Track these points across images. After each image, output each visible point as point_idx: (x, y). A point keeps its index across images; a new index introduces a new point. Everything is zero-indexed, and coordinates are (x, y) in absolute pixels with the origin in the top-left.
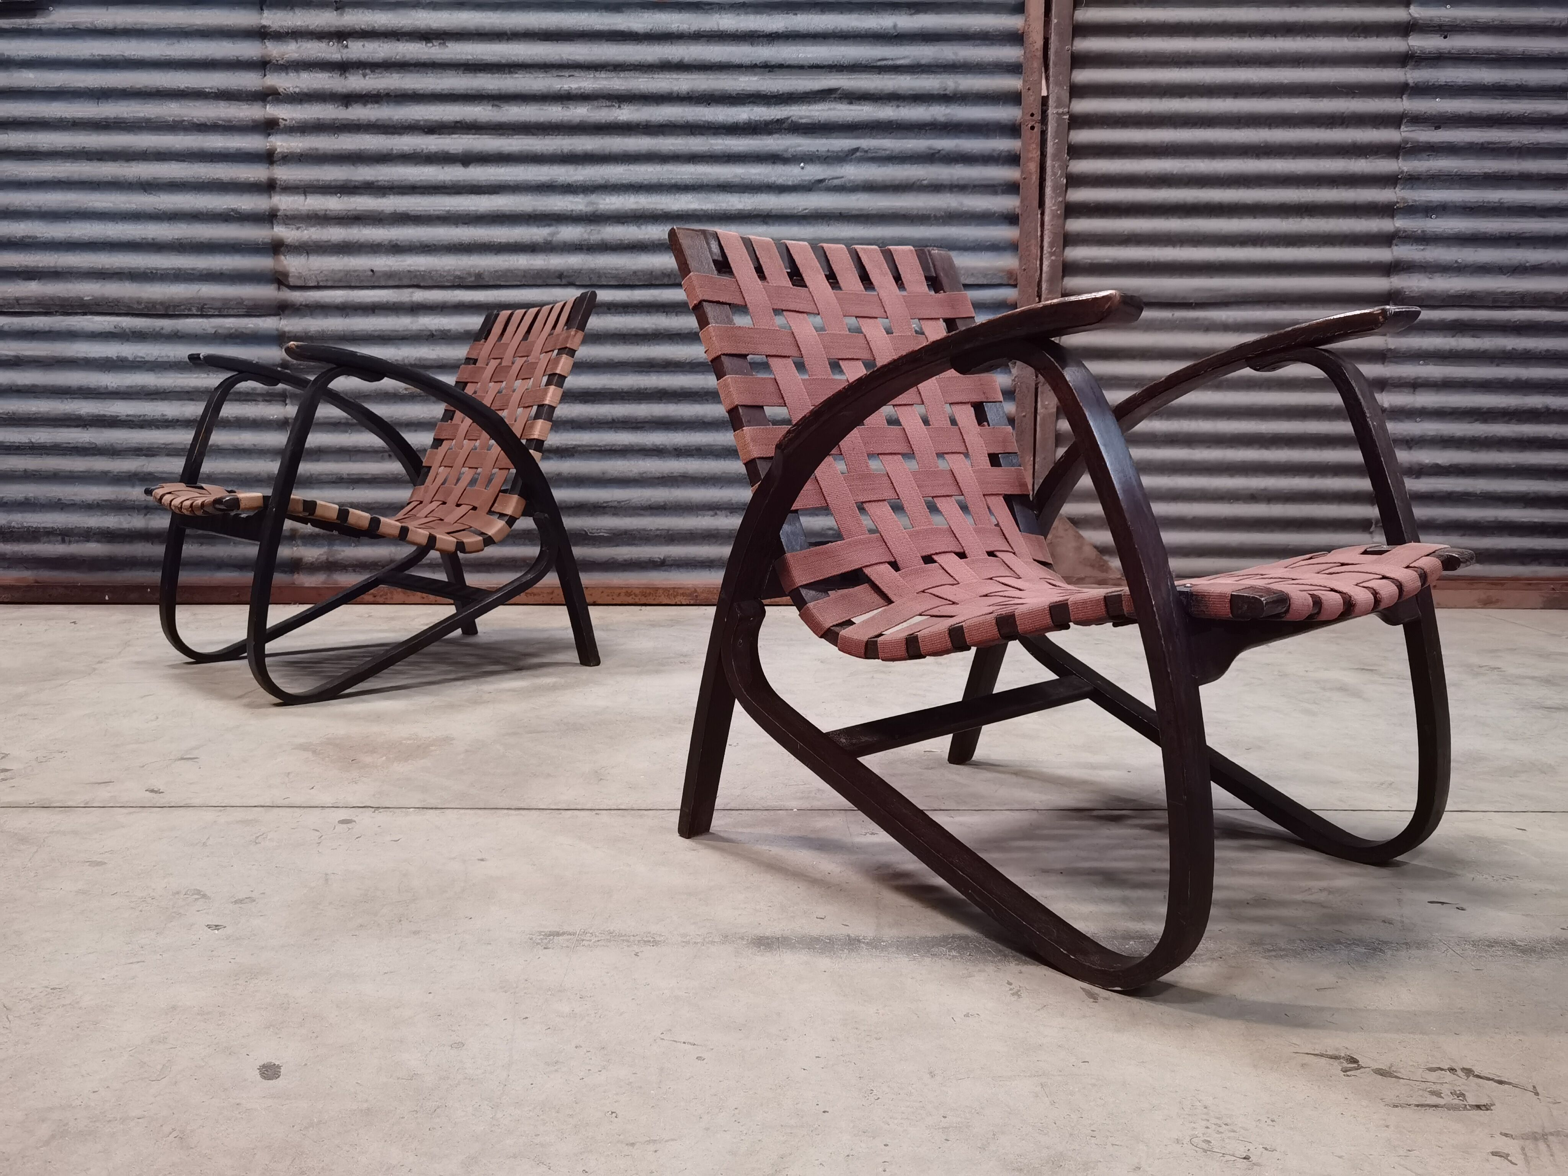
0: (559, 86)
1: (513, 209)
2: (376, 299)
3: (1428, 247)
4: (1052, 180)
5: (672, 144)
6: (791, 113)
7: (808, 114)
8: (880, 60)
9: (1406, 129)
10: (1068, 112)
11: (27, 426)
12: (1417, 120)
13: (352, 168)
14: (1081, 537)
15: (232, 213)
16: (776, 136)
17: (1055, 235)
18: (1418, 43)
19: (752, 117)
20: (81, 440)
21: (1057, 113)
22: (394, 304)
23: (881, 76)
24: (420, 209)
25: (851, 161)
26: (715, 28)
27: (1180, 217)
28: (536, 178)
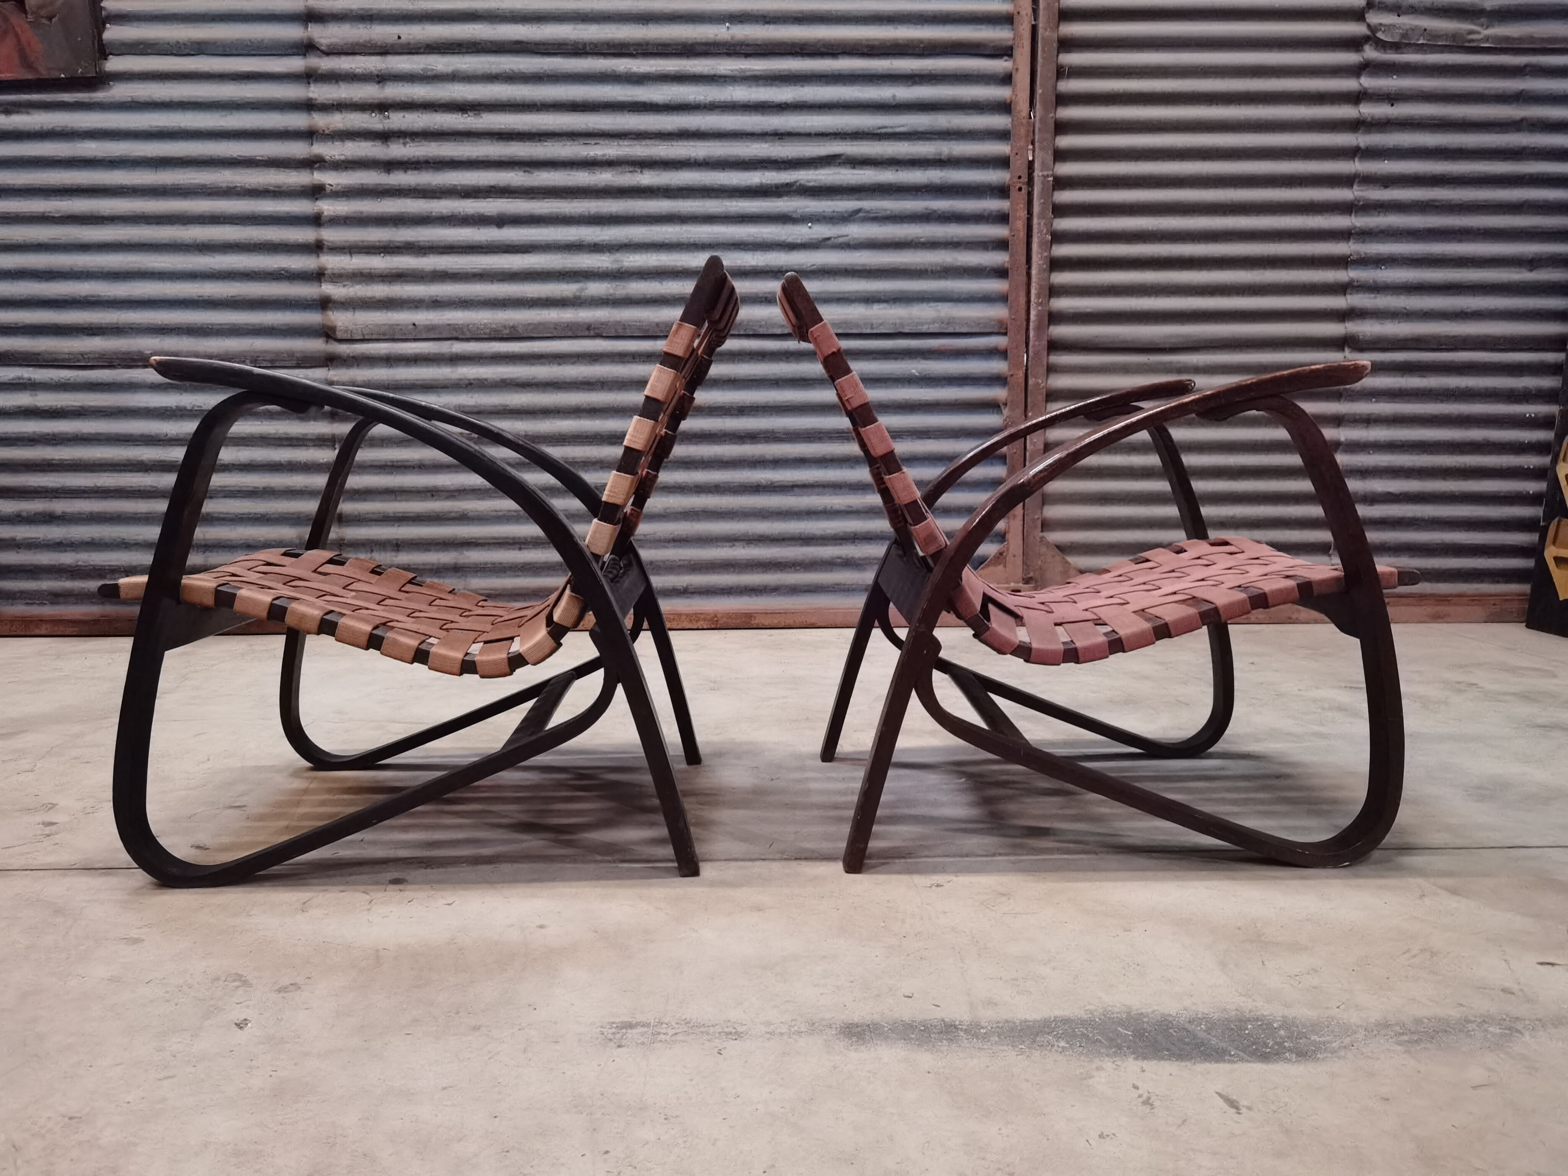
0: (586, 153)
1: (545, 266)
2: (418, 351)
3: (1379, 295)
4: (1038, 237)
5: (691, 207)
6: (800, 177)
7: (814, 177)
8: (880, 128)
9: (1359, 188)
10: (1053, 175)
11: (93, 471)
12: (1368, 180)
13: (394, 229)
14: (1067, 562)
15: (283, 272)
16: (785, 198)
17: (1041, 287)
18: (1367, 110)
19: (764, 181)
20: (143, 484)
21: (1042, 176)
22: (435, 354)
23: (881, 143)
24: (458, 267)
25: (854, 221)
26: (729, 99)
27: (1154, 270)
28: (565, 238)
